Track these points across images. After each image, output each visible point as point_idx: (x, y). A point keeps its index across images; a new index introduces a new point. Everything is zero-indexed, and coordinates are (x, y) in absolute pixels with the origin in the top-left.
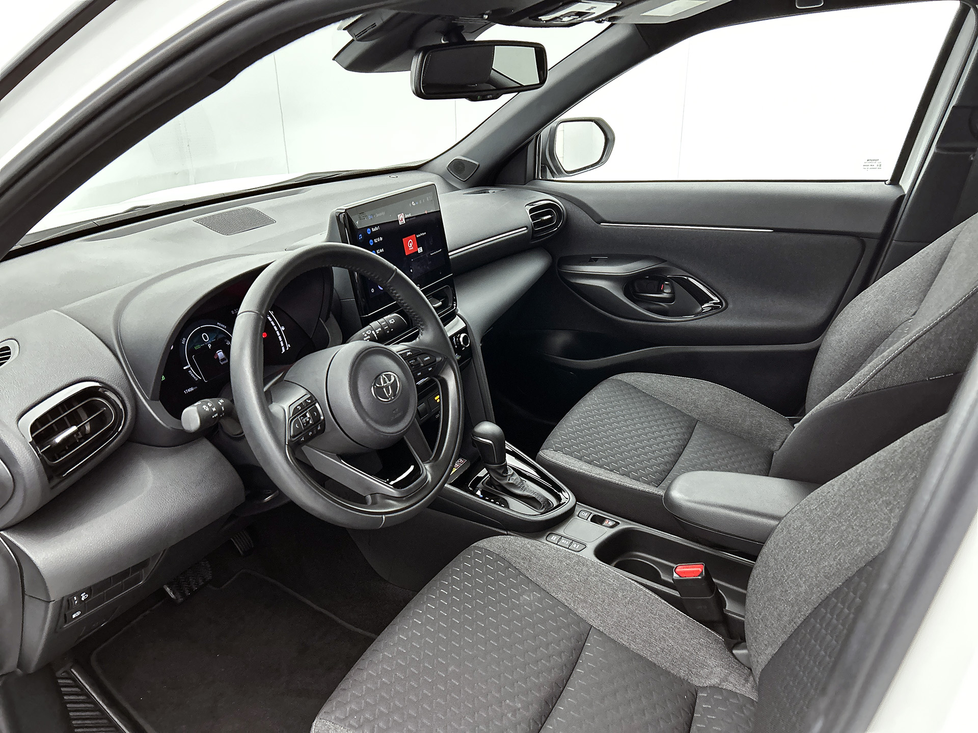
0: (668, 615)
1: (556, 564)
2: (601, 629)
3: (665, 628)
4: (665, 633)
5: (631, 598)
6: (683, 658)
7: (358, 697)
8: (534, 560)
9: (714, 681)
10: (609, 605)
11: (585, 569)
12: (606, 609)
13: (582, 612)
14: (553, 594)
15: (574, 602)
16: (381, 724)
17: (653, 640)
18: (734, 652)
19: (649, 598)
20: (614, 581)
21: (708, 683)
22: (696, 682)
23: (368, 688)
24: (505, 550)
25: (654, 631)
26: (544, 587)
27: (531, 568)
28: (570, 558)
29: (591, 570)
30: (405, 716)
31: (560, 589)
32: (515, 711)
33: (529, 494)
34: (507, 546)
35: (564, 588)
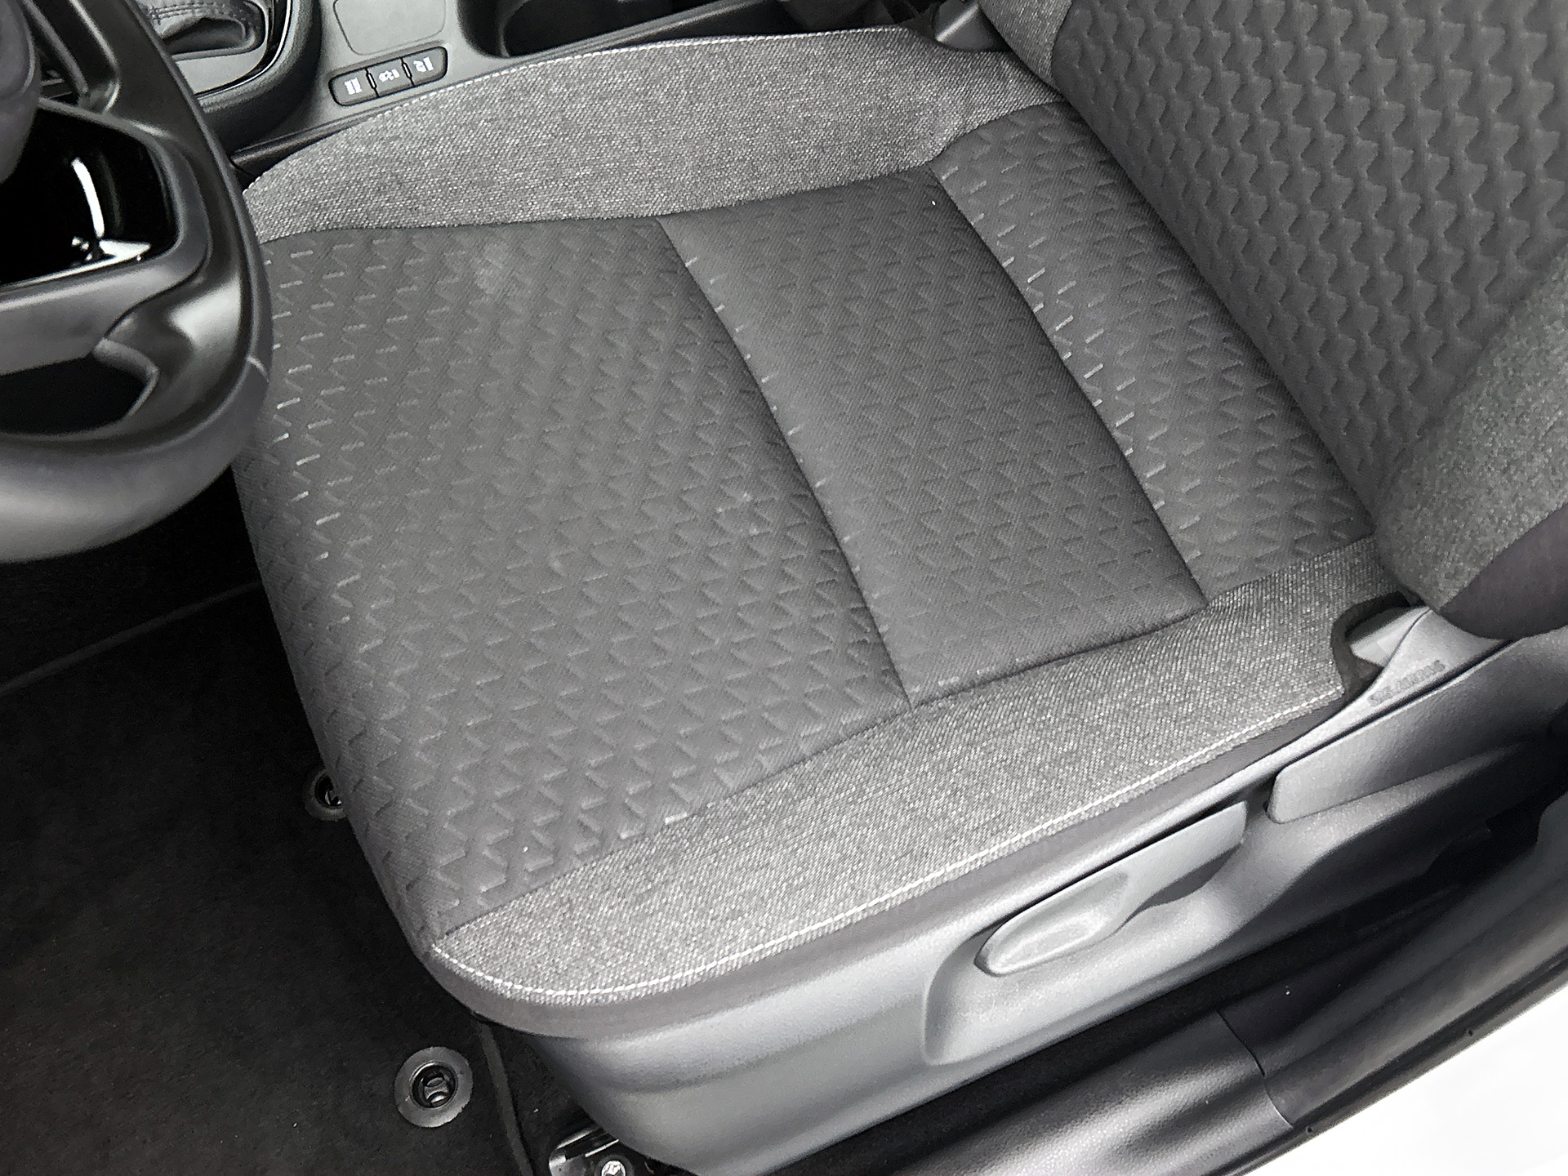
0: (784, 63)
1: (467, 142)
2: (676, 207)
3: (797, 96)
4: (804, 107)
5: (687, 88)
6: (870, 131)
7: (471, 812)
8: (410, 174)
9: (951, 127)
10: (656, 139)
11: (538, 99)
12: (656, 155)
13: (610, 205)
14: (520, 217)
15: (578, 196)
16: (585, 804)
17: (791, 142)
18: (941, 38)
19: (722, 55)
20: (622, 76)
21: (941, 141)
22: (915, 158)
23: (466, 774)
24: (314, 205)
25: (781, 120)
26: (484, 220)
27: (418, 198)
28: (482, 100)
29: (554, 89)
30: (606, 738)
31: (525, 191)
32: (752, 514)
33: (183, 18)
34: (307, 192)
35: (532, 183)
